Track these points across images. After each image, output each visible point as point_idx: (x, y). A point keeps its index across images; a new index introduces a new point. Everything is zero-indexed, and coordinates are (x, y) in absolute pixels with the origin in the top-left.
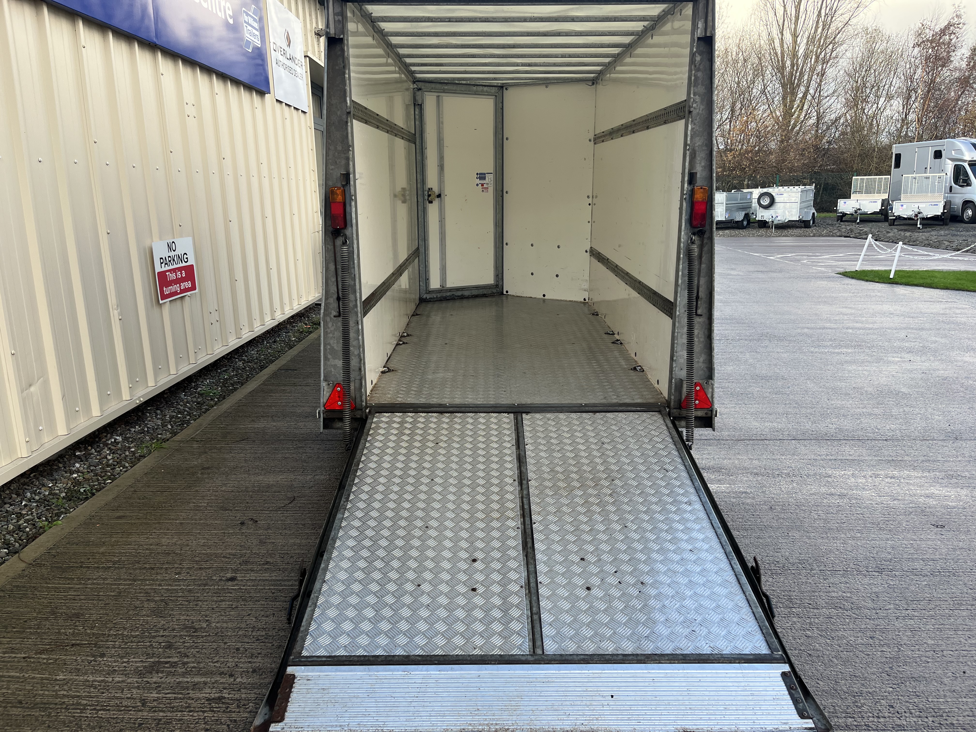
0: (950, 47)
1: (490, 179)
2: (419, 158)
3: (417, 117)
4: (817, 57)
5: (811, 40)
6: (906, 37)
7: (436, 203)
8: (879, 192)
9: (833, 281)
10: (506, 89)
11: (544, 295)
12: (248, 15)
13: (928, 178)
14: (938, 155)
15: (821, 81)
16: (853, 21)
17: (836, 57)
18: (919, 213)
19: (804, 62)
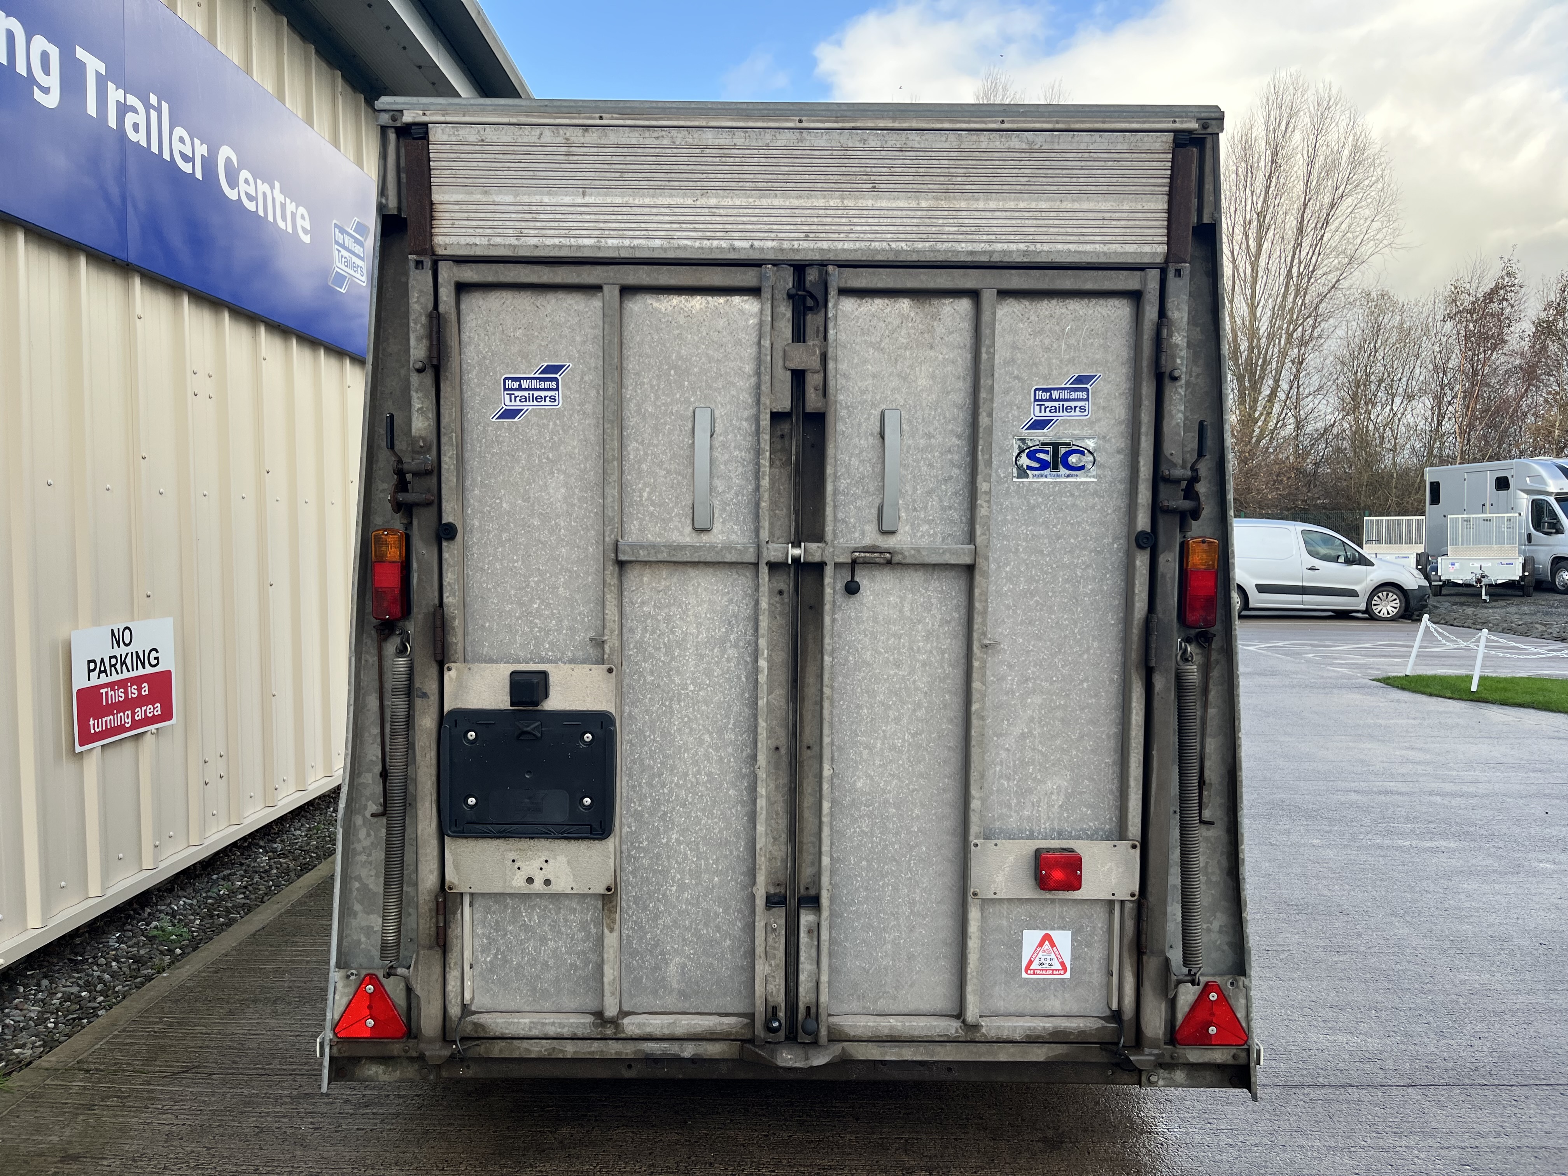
0: (1502, 321)
4: (1290, 335)
5: (1279, 312)
6: (1430, 305)
8: (1409, 542)
9: (1371, 694)
12: (343, 231)
13: (1489, 520)
14: (1502, 484)
15: (1298, 371)
16: (1344, 284)
17: (1320, 336)
18: (1483, 577)
19: (1269, 344)
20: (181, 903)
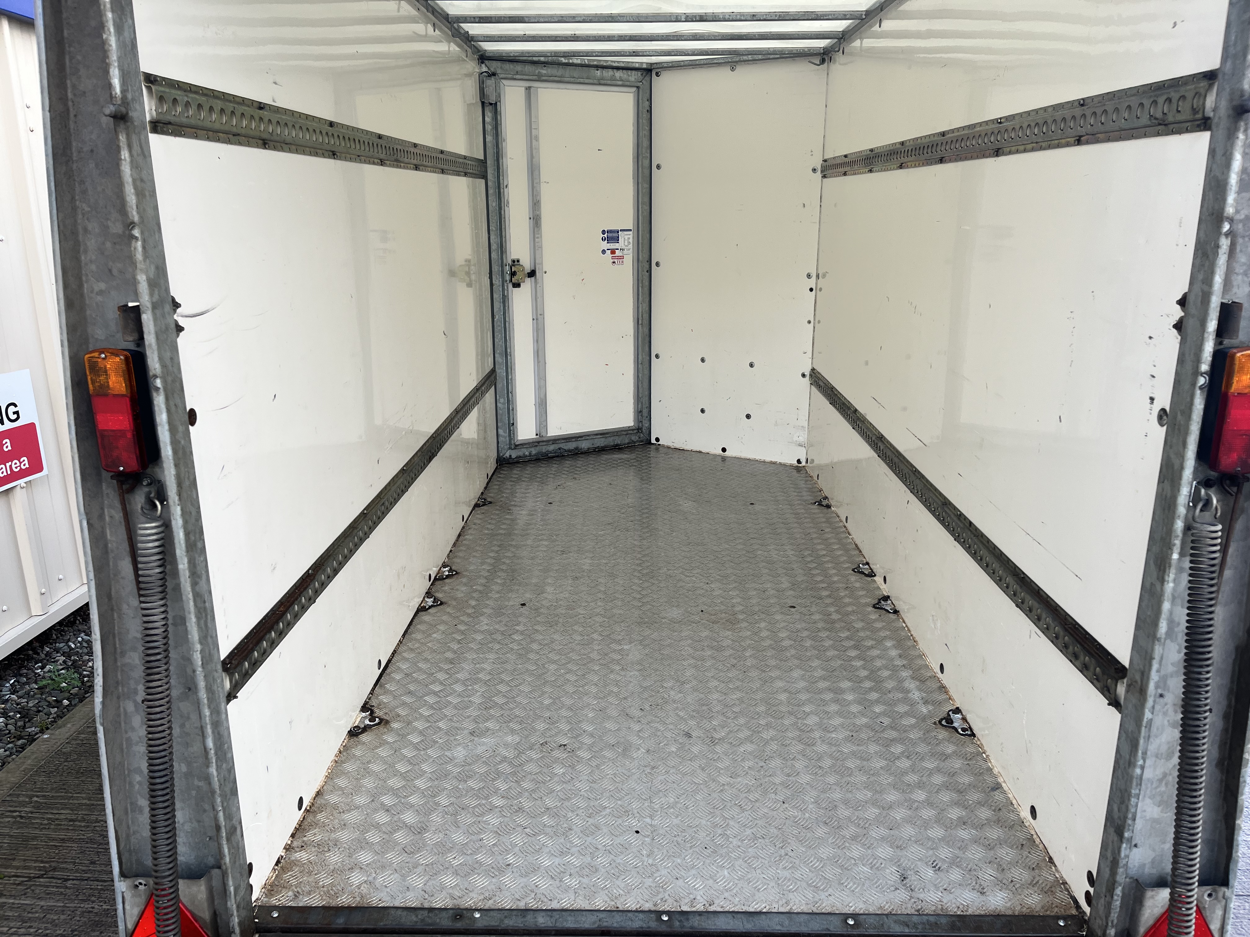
1: (626, 241)
2: (493, 204)
3: (489, 127)
7: (527, 285)
10: (657, 75)
11: (724, 450)
20: (80, 639)
